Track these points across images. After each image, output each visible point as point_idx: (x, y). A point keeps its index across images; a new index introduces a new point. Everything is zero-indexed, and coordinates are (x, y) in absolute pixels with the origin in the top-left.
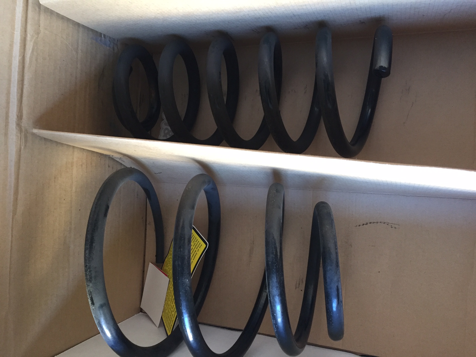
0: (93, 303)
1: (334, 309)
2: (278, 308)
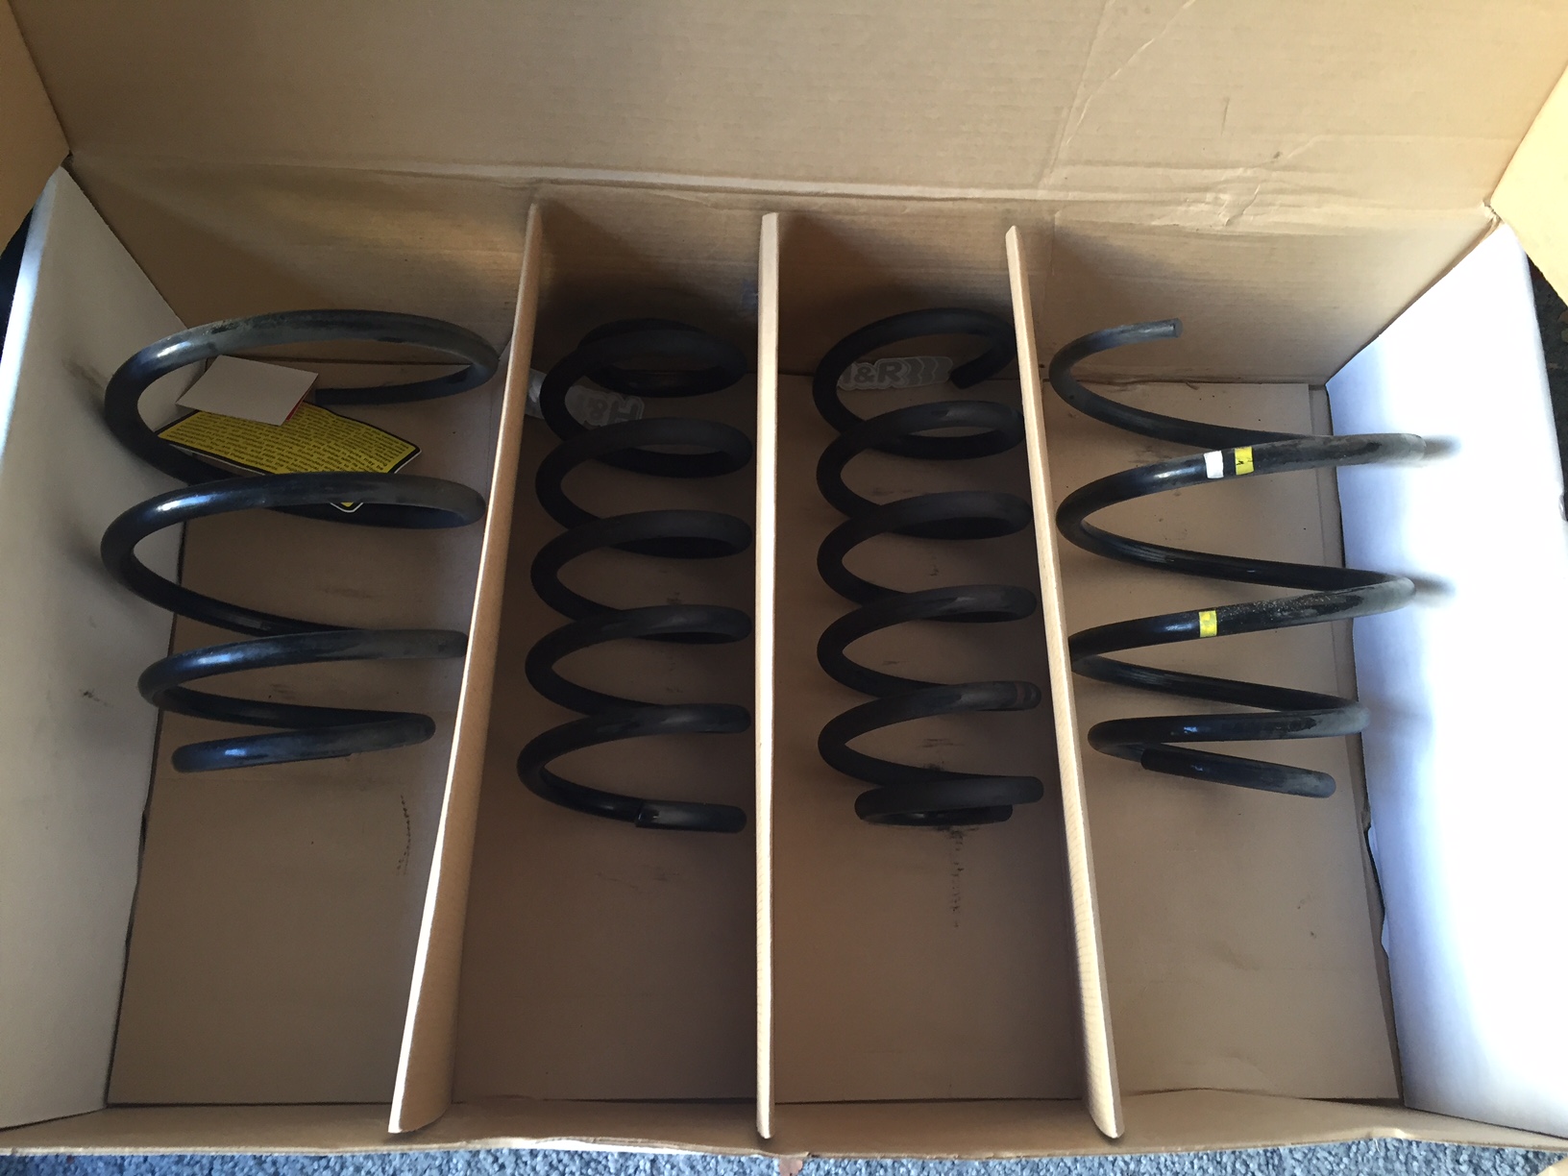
0: (215, 331)
1: (228, 752)
2: (224, 658)
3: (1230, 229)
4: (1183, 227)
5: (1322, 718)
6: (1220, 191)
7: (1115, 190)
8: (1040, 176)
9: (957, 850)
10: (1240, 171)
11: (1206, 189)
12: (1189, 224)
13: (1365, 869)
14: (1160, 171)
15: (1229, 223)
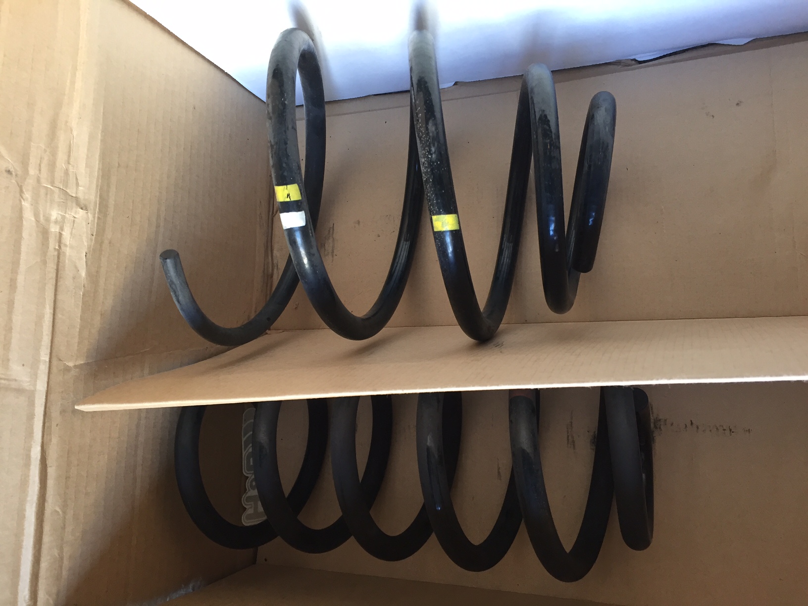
3: (92, 206)
4: (89, 248)
5: (538, 106)
6: (48, 220)
7: (40, 318)
8: (20, 391)
9: (672, 424)
10: (26, 205)
11: (44, 233)
12: (85, 243)
13: (674, 62)
14: (20, 279)
15: (84, 208)
